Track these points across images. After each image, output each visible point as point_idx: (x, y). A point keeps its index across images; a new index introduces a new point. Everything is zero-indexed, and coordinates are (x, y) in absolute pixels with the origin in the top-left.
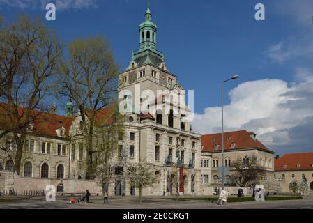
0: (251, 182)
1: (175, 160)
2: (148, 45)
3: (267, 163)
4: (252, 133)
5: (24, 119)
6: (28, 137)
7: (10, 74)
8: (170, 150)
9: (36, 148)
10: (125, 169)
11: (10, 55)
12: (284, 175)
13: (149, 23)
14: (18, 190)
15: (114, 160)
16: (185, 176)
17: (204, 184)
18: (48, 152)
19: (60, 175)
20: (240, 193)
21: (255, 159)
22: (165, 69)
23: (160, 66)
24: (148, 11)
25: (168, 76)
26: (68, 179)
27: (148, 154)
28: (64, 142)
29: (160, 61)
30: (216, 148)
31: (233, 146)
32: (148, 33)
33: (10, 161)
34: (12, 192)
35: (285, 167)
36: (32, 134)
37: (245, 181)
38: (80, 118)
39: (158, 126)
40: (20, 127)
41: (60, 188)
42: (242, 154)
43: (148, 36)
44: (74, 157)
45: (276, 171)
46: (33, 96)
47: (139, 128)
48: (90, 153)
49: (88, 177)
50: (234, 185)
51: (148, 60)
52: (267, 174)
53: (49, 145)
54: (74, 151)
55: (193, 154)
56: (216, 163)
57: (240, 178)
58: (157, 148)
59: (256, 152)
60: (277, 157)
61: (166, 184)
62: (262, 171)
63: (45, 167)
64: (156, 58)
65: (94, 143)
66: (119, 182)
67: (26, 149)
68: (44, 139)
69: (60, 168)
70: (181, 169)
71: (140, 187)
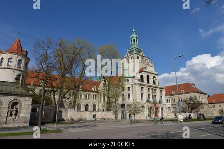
0: (195, 111)
1: (151, 100)
2: (135, 45)
3: (203, 100)
4: (192, 84)
5: (77, 83)
6: (79, 92)
7: (72, 63)
8: (149, 95)
9: (83, 97)
10: (126, 106)
11: (72, 55)
12: (214, 106)
13: (134, 35)
14: (74, 118)
15: (120, 101)
16: (158, 108)
17: (168, 112)
18: (88, 98)
19: (94, 110)
20: (190, 117)
21: (196, 97)
22: (144, 55)
23: (141, 54)
24: (134, 30)
25: (145, 59)
26: (98, 111)
27: (137, 97)
28: (96, 93)
29: (141, 52)
30: (173, 92)
31: (183, 91)
32: (134, 40)
33: (71, 104)
34: (71, 119)
35: (214, 101)
36: (81, 90)
37: (191, 110)
38: (103, 82)
39: (142, 83)
40: (76, 87)
41: (94, 116)
42: (188, 95)
43: (134, 41)
44: (100, 100)
45: (209, 104)
46: (82, 73)
47: (132, 85)
48: (108, 98)
49: (108, 110)
50: (185, 112)
51: (135, 52)
52: (204, 106)
53: (89, 95)
54: (100, 98)
55: (161, 96)
56: (174, 100)
57: (188, 108)
58: (142, 94)
59: (196, 94)
60: (209, 96)
61: (147, 112)
62: (201, 104)
63: (87, 106)
64: (139, 51)
65: (110, 93)
66: (123, 112)
67: (78, 97)
68: (87, 92)
69: (94, 106)
70: (155, 105)
71: (134, 114)
